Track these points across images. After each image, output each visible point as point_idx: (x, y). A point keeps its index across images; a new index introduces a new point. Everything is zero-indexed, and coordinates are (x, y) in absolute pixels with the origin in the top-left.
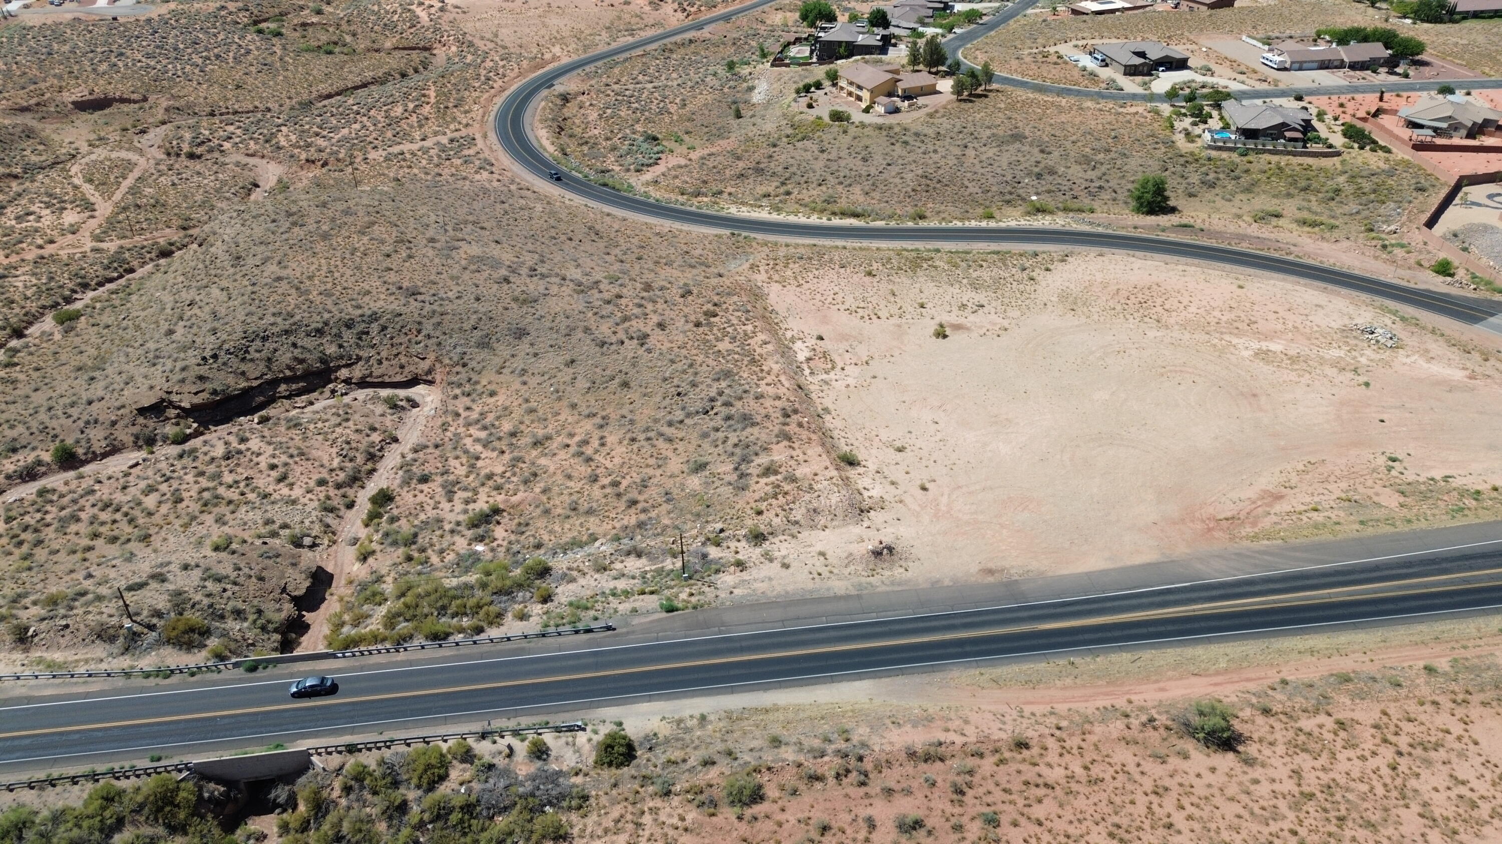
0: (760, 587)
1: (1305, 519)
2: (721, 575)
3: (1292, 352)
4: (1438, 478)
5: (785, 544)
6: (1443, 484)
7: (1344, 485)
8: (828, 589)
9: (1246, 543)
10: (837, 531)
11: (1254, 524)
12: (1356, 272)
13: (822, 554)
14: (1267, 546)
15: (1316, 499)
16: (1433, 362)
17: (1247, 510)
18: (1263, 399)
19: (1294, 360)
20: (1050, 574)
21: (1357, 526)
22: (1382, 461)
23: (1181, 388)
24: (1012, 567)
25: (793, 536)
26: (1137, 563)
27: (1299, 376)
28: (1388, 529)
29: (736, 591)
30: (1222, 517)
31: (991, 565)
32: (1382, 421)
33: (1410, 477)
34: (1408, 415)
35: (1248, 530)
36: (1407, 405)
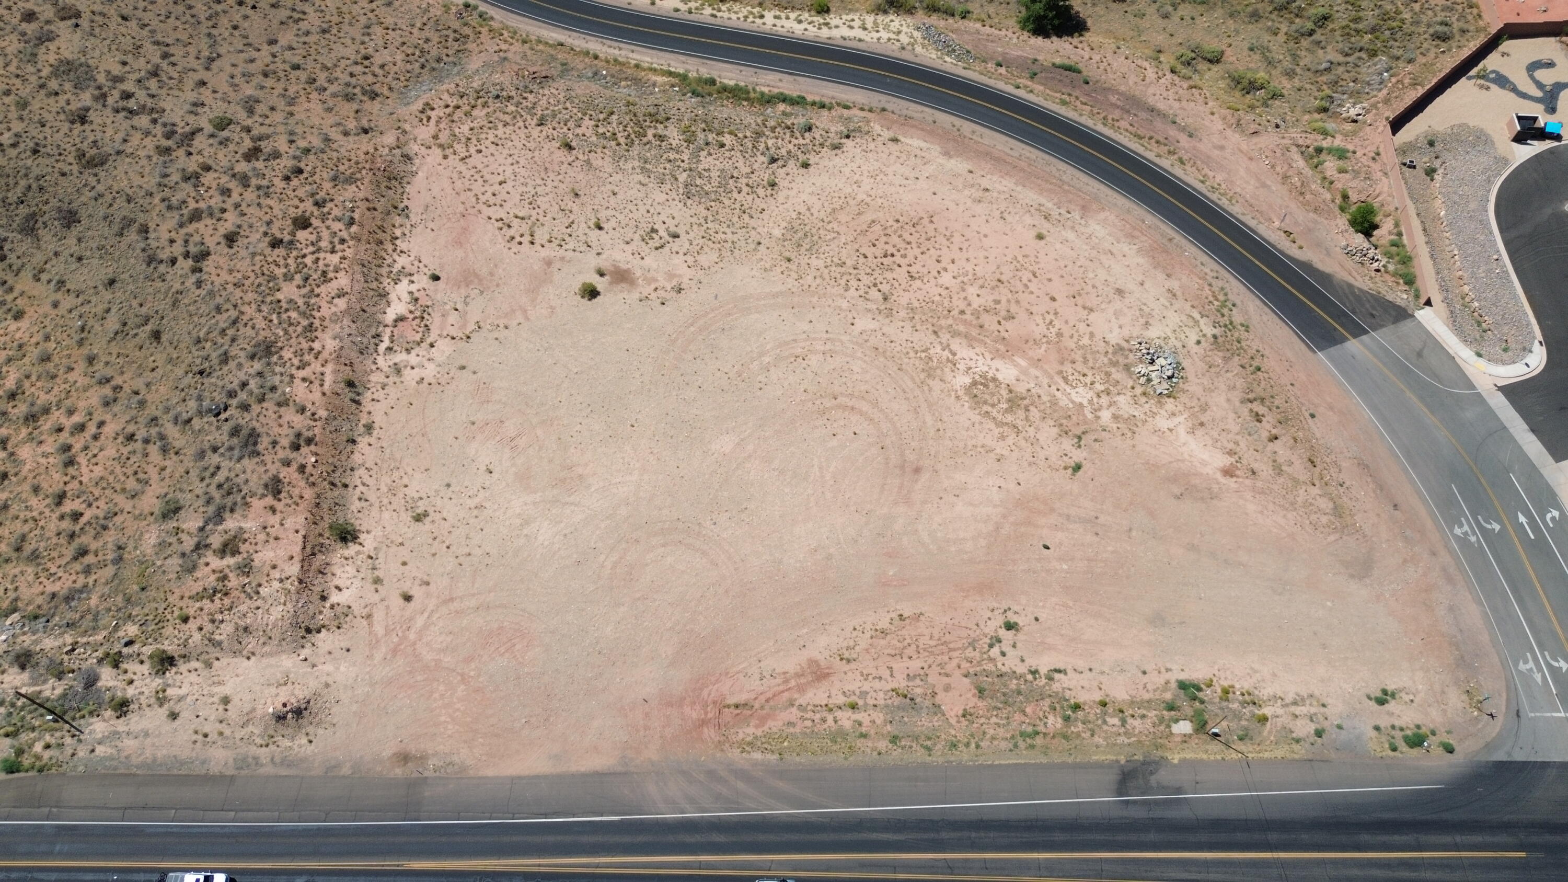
0: (129, 744)
1: (830, 719)
2: (95, 719)
3: (1021, 389)
4: (1043, 670)
5: (193, 677)
6: (1044, 681)
7: (915, 665)
8: (204, 762)
9: (734, 754)
10: (265, 661)
11: (763, 720)
12: (1237, 210)
13: (226, 701)
14: (755, 764)
15: (866, 687)
16: (1200, 432)
17: (769, 695)
18: (925, 477)
19: (1015, 401)
20: (471, 773)
21: (883, 745)
22: (994, 625)
23: (834, 442)
24: (436, 754)
25: (209, 665)
26: (583, 769)
27: (1002, 437)
28: (919, 755)
29: (100, 750)
30: (731, 701)
31: (412, 749)
32: (1047, 548)
33: (1011, 663)
34: (1090, 538)
35: (749, 731)
36: (1102, 519)
